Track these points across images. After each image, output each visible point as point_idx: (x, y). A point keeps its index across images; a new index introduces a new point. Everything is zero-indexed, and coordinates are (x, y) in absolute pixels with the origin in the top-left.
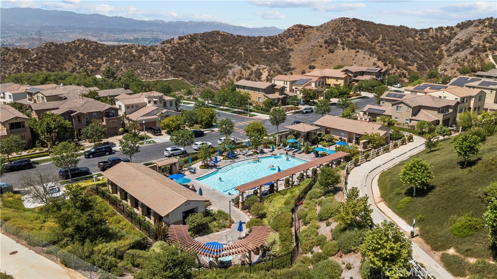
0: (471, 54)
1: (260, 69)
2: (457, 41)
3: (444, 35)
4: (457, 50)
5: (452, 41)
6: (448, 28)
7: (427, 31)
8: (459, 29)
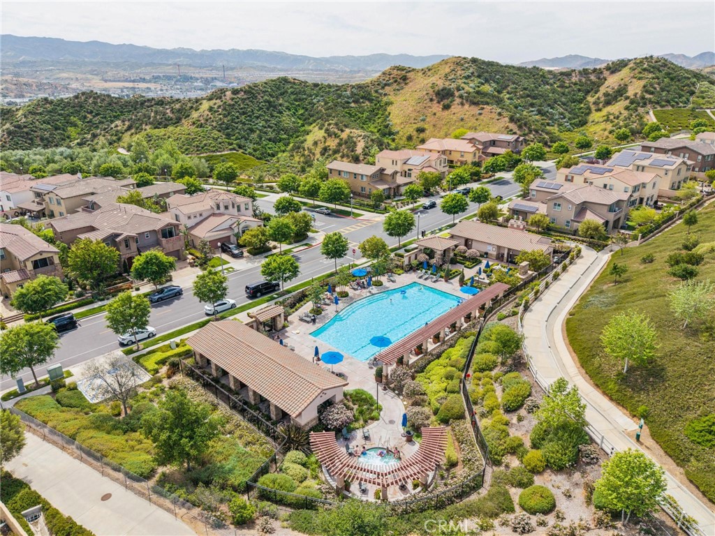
0: (627, 108)
1: (352, 137)
2: (607, 89)
3: (590, 80)
4: (608, 103)
5: (600, 89)
6: (595, 70)
7: (568, 74)
8: (608, 72)
